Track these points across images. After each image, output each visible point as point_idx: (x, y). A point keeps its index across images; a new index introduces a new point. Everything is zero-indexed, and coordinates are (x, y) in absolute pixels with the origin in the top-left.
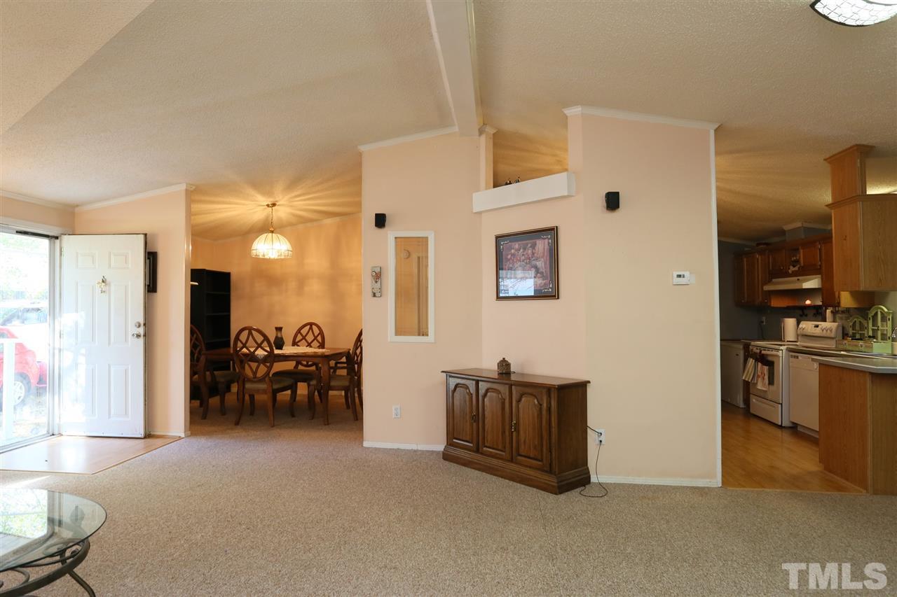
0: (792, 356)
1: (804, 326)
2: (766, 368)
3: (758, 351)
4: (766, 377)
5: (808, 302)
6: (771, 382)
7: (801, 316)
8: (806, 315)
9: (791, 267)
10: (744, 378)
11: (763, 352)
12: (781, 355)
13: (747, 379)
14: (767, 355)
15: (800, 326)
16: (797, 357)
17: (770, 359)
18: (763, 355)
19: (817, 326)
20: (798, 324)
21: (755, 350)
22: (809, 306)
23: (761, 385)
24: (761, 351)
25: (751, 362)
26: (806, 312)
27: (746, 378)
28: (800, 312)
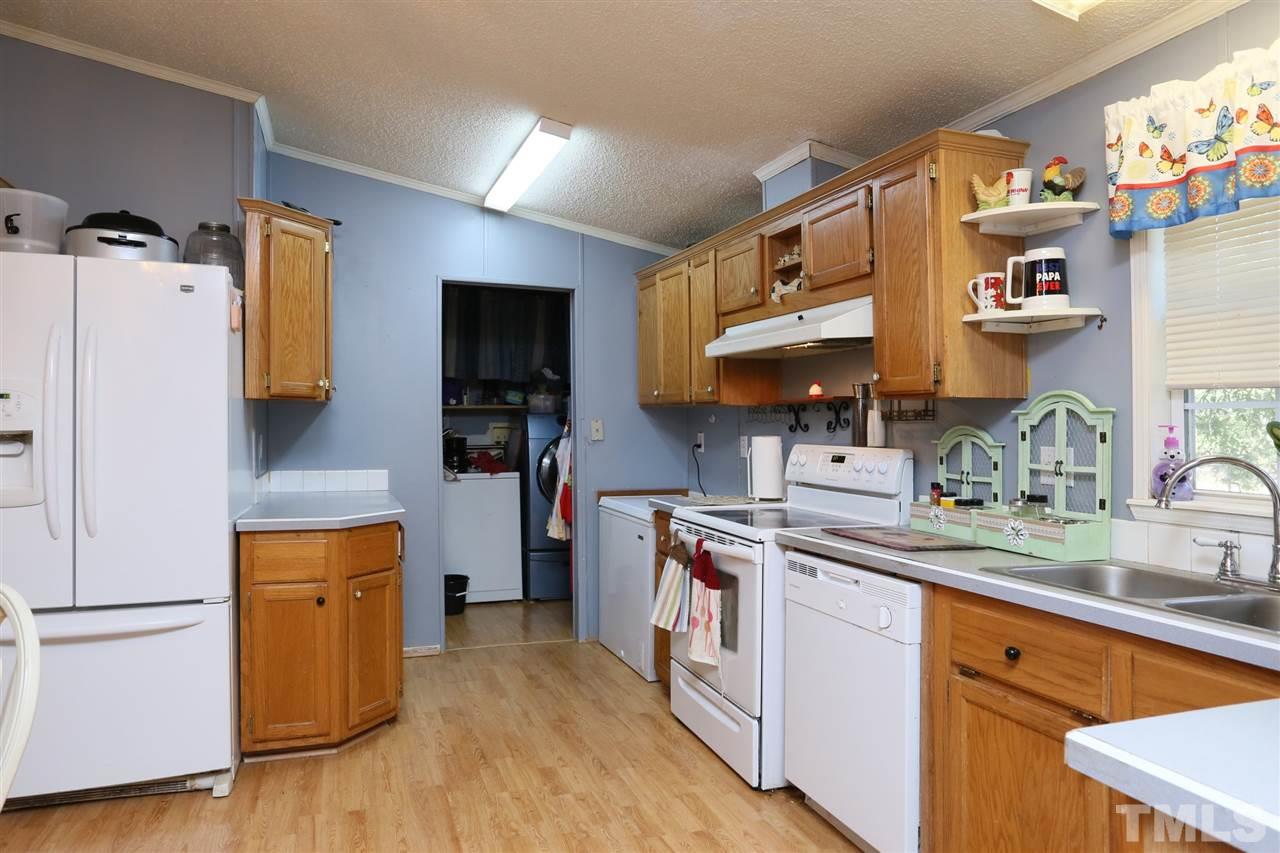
0: (792, 565)
1: (803, 459)
2: (716, 594)
3: (693, 539)
4: (716, 625)
5: (815, 390)
6: (729, 639)
7: (792, 429)
8: (806, 428)
9: (778, 285)
10: (653, 621)
11: (707, 545)
12: (758, 560)
13: (661, 626)
14: (719, 556)
15: (793, 457)
16: (813, 572)
17: (729, 568)
18: (707, 553)
19: (840, 459)
20: (786, 453)
21: (684, 536)
22: (817, 401)
23: (702, 647)
24: (700, 543)
25: (673, 567)
26: (805, 418)
27: (658, 619)
28: (791, 419)
